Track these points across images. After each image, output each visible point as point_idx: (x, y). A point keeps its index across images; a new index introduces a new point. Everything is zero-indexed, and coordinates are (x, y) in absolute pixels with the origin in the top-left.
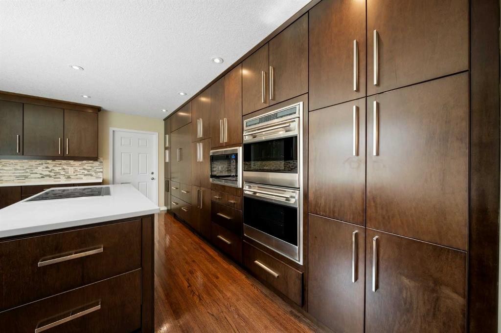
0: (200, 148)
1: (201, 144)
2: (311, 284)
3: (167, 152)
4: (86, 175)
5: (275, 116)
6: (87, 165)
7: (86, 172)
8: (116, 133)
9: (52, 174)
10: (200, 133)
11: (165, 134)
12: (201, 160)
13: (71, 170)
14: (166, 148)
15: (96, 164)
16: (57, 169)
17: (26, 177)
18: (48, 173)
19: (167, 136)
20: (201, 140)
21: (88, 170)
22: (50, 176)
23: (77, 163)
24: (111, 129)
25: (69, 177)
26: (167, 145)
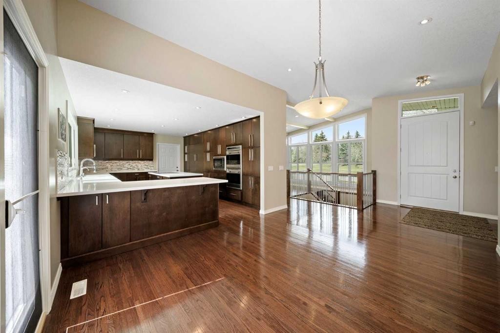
0: (208, 155)
1: (209, 154)
2: (244, 193)
3: (186, 156)
4: (146, 168)
5: (235, 148)
6: (147, 163)
7: (146, 167)
8: (159, 146)
9: (132, 168)
10: (208, 148)
11: (185, 145)
12: (209, 160)
13: (139, 166)
14: (185, 154)
15: (151, 162)
16: (134, 165)
17: (121, 169)
18: (130, 167)
19: (186, 147)
20: (209, 152)
21: (147, 166)
22: (131, 169)
23: (142, 162)
24: (157, 144)
25: (139, 169)
26: (186, 151)
